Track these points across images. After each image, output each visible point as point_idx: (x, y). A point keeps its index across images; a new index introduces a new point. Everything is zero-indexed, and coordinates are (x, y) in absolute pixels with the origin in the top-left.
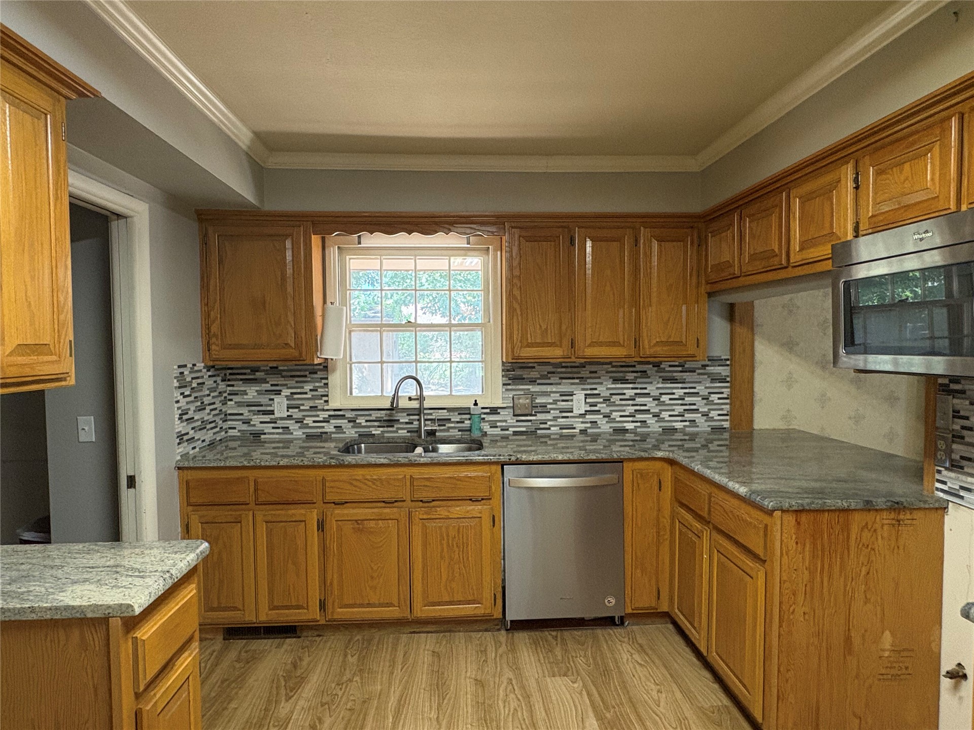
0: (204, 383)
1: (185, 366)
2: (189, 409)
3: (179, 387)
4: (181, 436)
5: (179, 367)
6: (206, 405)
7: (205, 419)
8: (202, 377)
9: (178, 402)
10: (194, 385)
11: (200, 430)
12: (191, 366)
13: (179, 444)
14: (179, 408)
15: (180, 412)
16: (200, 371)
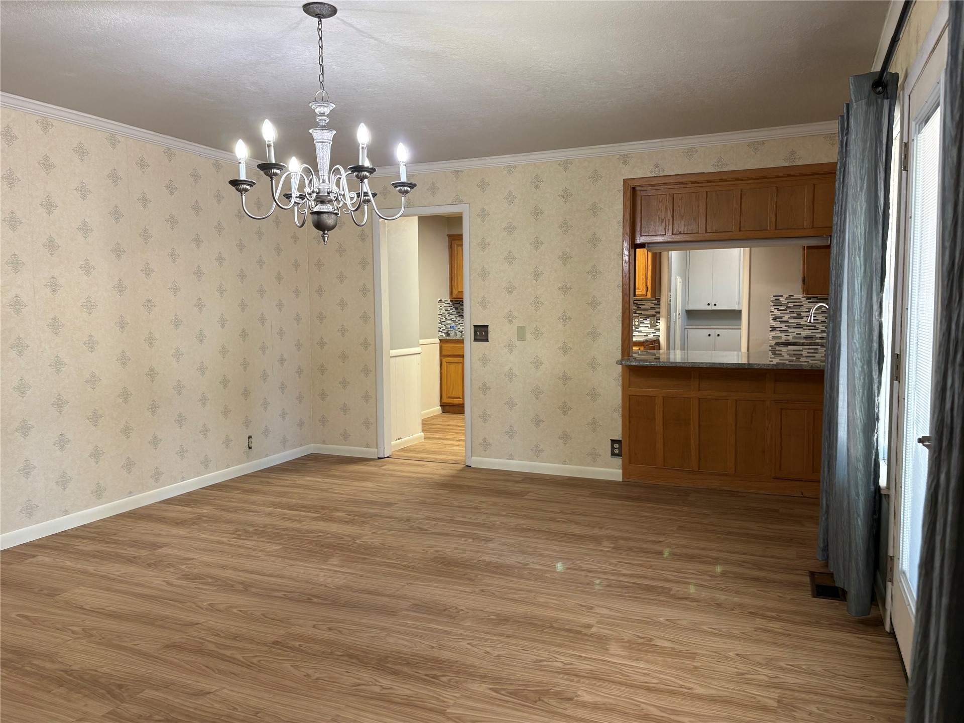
0: (803, 305)
1: (782, 296)
2: (784, 316)
3: (773, 306)
4: (773, 329)
5: (774, 296)
6: (804, 316)
7: (801, 323)
8: (801, 302)
9: (773, 312)
10: (790, 305)
11: (794, 328)
12: (788, 296)
13: (770, 331)
14: (771, 315)
15: (774, 316)
16: (800, 299)
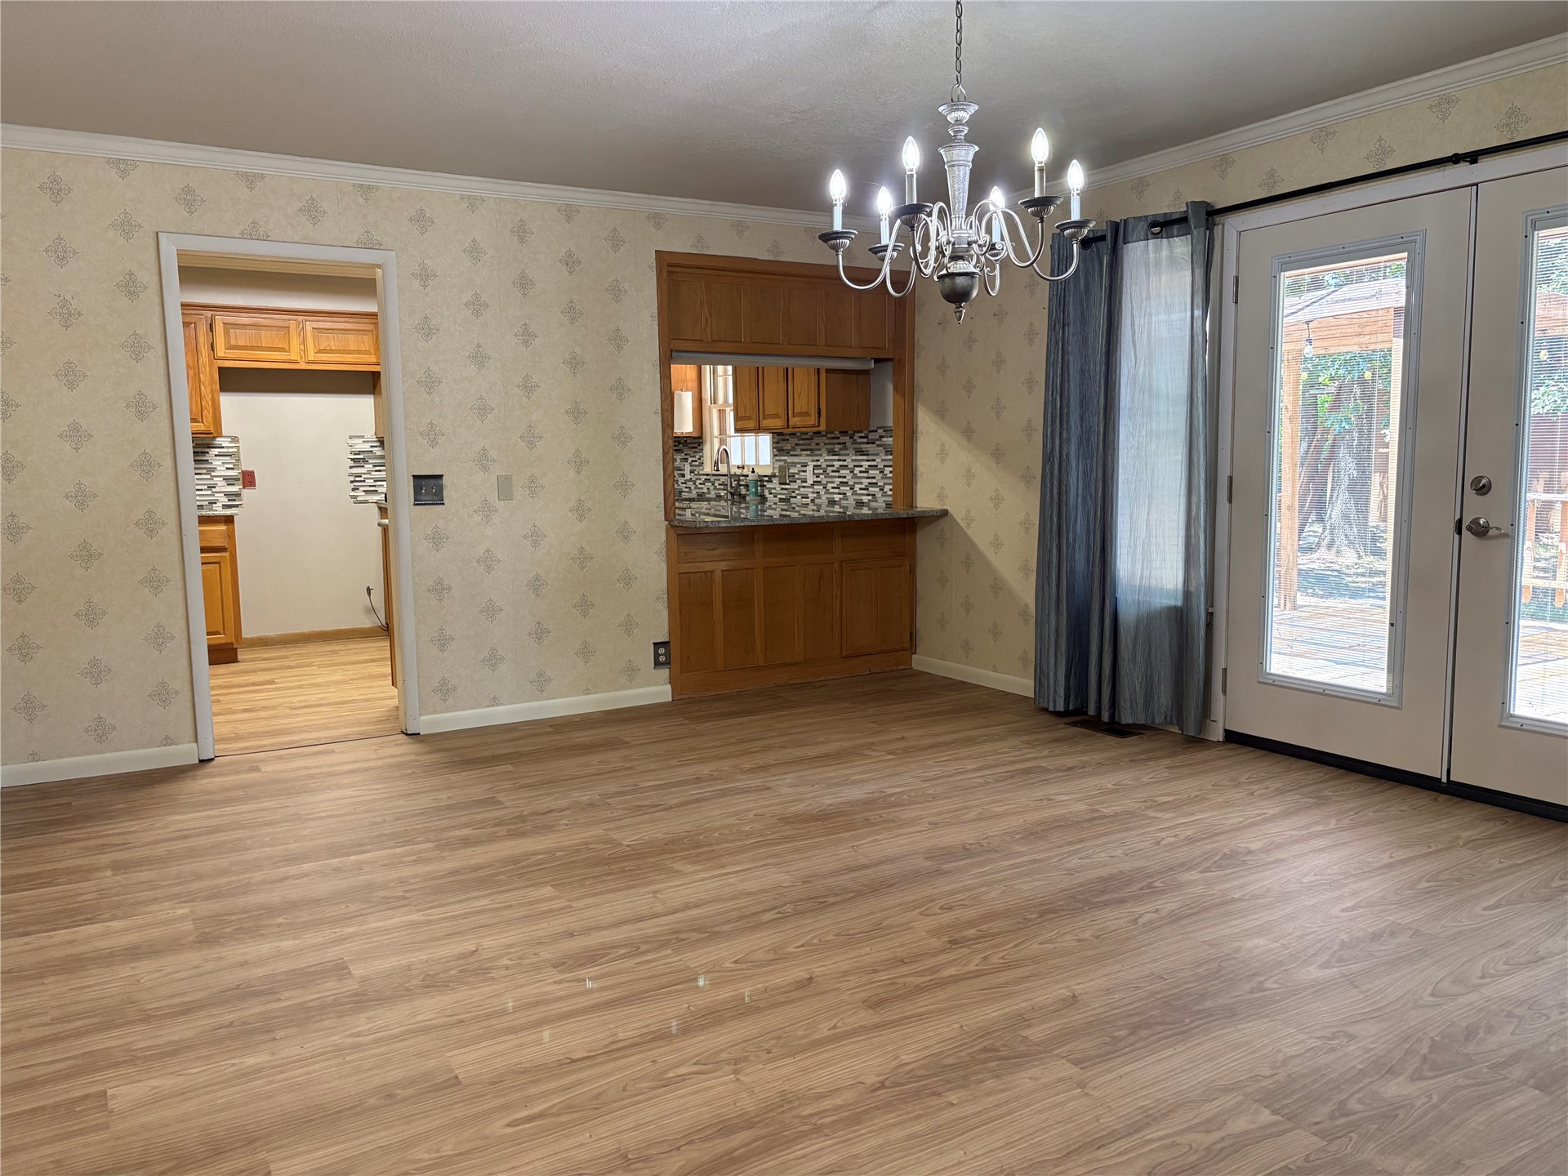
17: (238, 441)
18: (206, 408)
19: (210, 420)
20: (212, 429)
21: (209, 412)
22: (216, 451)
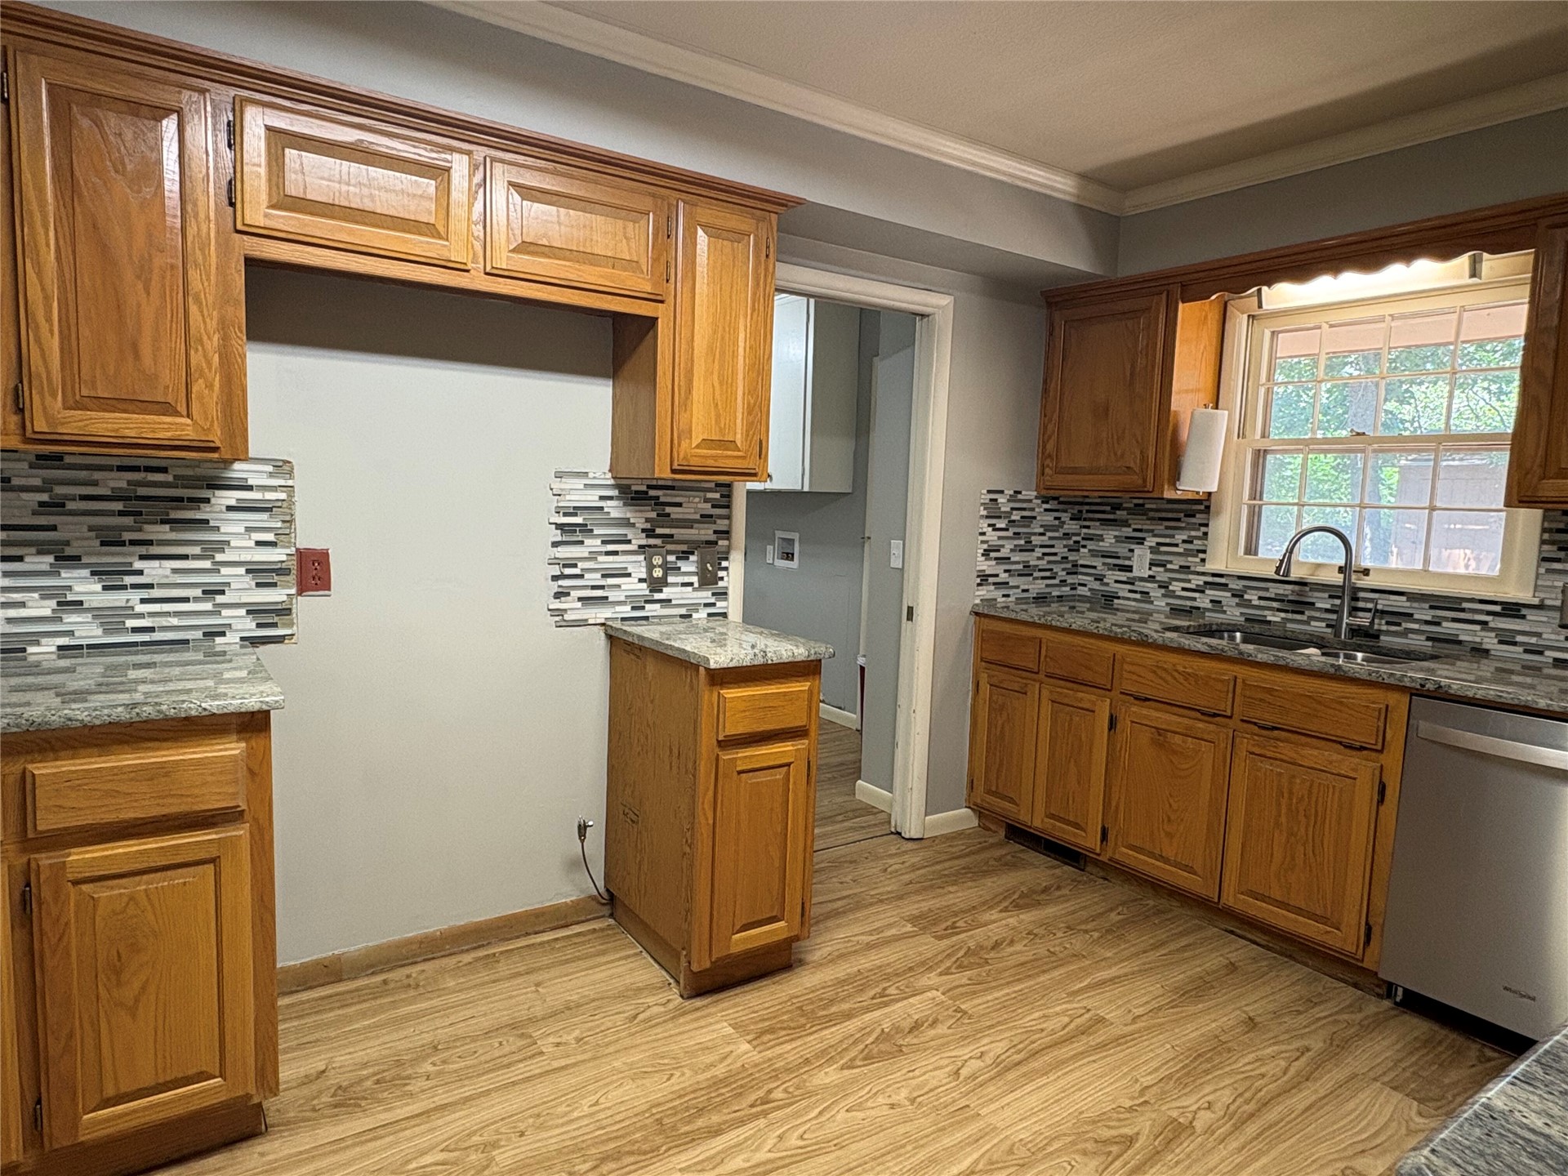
0: (1035, 518)
1: (1002, 492)
3: (987, 517)
4: (984, 578)
5: (989, 492)
9: (983, 534)
10: (1016, 516)
13: (979, 585)
14: (983, 542)
15: (985, 546)
17: (290, 474)
18: (202, 375)
19: (214, 411)
20: (216, 437)
21: (210, 386)
22: (231, 497)
